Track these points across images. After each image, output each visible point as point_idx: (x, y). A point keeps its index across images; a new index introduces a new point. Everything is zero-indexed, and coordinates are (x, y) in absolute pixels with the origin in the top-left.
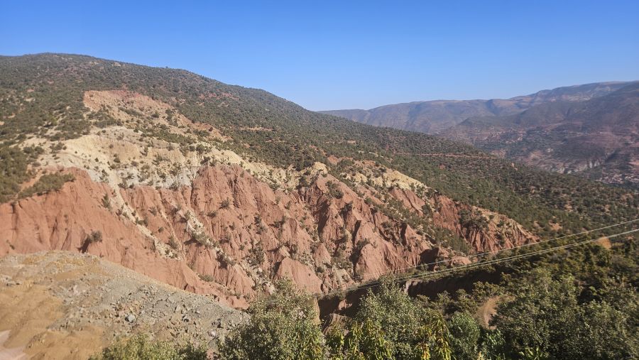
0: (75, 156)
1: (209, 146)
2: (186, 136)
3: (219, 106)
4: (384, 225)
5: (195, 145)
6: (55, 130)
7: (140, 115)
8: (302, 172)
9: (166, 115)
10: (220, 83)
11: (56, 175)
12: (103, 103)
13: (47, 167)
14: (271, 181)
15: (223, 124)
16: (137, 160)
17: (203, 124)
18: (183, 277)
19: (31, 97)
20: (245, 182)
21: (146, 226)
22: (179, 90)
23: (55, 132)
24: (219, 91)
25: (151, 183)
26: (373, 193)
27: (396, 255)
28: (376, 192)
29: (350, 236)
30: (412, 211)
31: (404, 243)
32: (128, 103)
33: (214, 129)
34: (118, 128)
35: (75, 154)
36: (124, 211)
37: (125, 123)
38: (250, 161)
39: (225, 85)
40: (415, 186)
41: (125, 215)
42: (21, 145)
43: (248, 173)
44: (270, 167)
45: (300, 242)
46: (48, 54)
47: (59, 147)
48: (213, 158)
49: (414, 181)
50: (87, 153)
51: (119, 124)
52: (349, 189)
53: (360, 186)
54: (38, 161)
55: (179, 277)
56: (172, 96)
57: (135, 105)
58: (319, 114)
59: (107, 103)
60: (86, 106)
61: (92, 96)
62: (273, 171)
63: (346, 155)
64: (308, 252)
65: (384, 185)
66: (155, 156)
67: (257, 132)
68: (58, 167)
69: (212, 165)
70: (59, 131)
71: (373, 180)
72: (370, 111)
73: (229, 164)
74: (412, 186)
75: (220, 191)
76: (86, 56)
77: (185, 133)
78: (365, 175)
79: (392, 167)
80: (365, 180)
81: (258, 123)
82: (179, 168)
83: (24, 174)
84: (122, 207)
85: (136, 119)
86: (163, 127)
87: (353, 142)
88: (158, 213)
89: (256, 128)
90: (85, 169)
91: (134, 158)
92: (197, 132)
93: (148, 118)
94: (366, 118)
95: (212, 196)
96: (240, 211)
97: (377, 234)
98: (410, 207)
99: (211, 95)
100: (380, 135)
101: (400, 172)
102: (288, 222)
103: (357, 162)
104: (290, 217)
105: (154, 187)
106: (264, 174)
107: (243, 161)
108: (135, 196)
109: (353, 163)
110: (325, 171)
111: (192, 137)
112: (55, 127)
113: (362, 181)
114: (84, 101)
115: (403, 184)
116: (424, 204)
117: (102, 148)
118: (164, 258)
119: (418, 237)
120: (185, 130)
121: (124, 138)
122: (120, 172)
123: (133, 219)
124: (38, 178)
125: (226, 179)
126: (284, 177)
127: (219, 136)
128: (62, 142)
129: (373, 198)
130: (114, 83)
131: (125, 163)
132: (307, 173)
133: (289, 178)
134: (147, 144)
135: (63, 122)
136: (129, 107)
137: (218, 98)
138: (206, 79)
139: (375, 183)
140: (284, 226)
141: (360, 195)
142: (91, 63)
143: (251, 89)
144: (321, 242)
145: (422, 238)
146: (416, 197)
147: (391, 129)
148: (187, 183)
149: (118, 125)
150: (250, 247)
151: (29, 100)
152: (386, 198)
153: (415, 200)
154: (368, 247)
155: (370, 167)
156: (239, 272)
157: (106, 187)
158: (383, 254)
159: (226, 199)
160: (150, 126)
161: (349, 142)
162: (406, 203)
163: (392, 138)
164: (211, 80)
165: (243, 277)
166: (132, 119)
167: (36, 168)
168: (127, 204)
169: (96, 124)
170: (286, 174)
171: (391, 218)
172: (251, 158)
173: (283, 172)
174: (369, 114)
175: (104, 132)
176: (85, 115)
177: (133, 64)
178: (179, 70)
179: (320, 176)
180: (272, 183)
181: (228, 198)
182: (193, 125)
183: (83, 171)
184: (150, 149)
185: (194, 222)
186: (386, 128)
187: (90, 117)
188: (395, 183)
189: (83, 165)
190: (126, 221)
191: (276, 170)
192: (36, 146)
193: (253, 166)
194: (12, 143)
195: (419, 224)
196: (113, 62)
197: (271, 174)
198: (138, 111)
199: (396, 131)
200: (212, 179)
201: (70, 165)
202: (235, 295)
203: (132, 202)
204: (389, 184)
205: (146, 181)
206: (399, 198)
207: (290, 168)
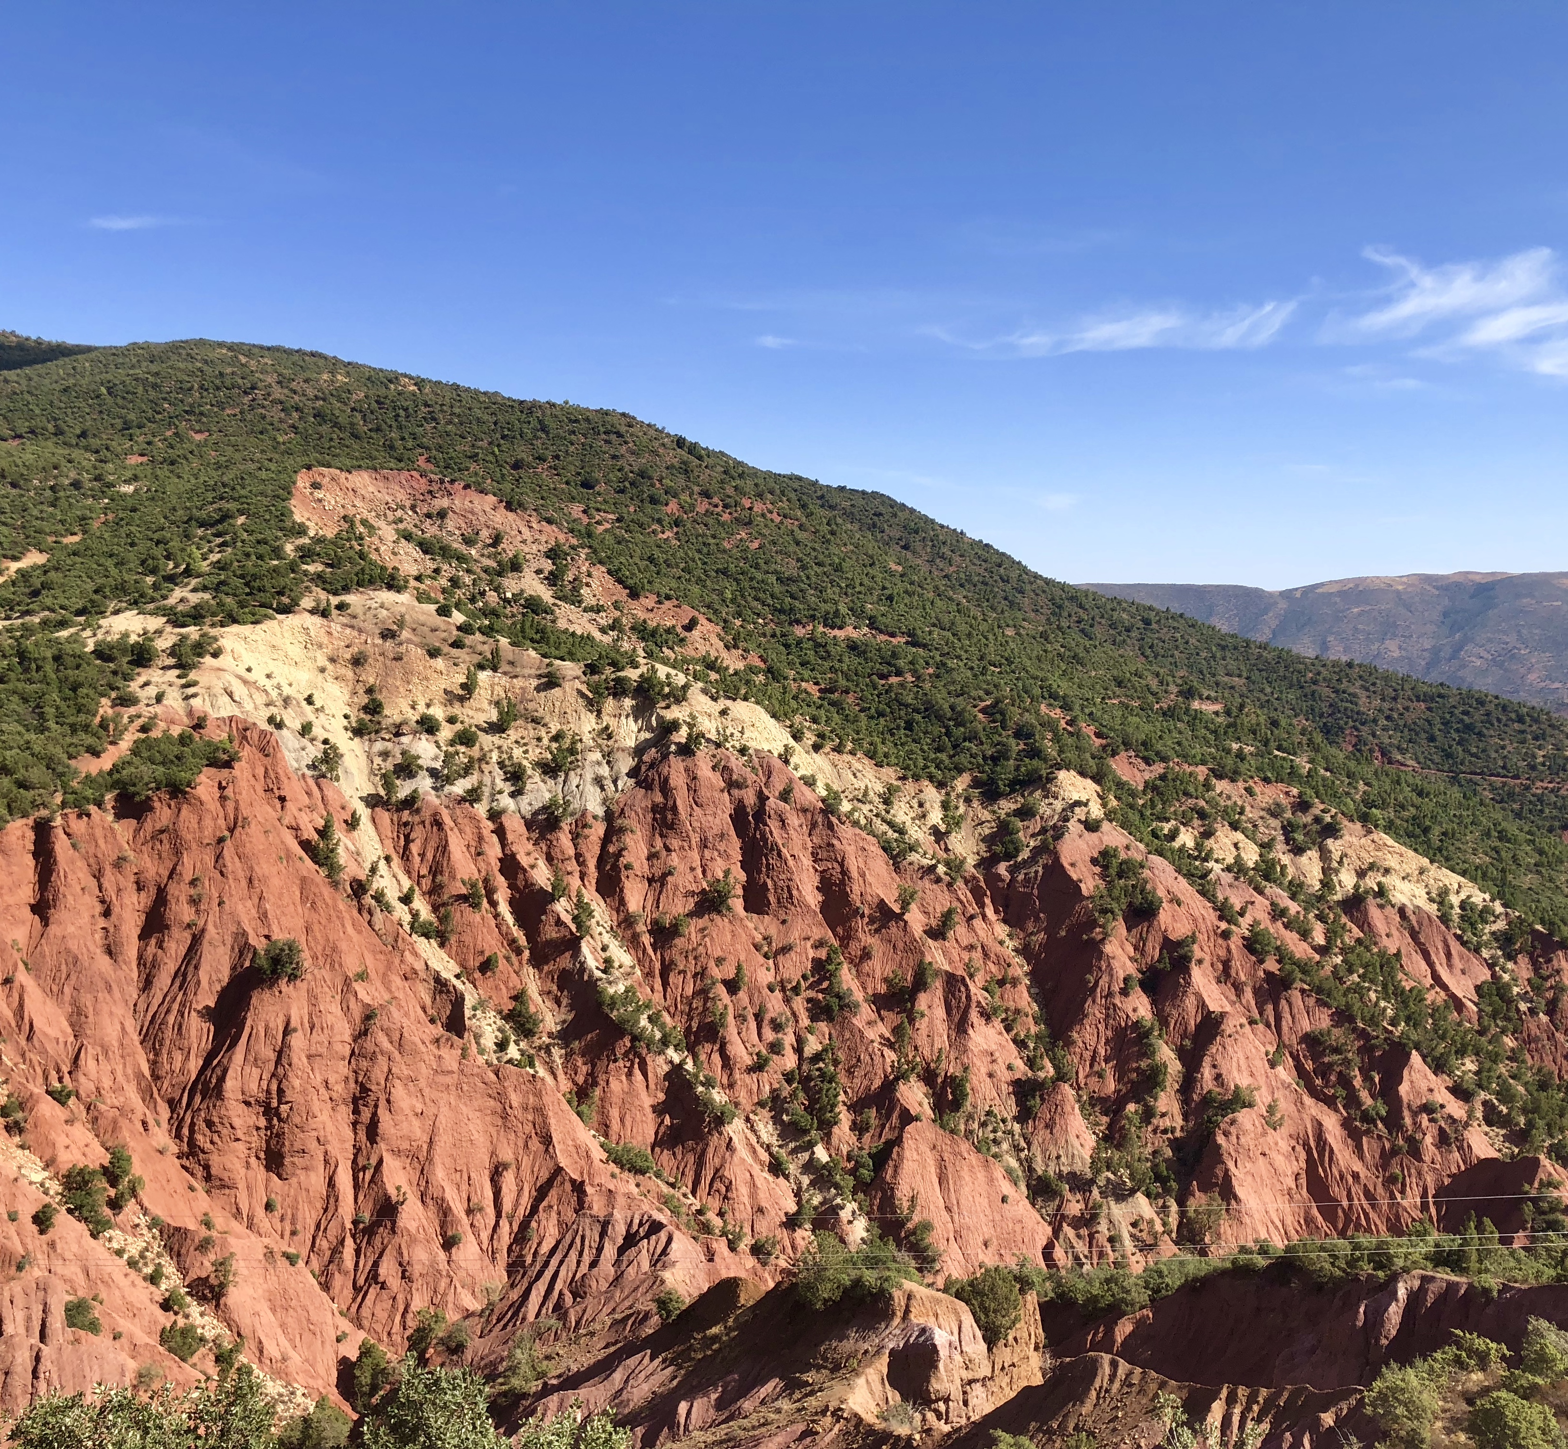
0: (245, 682)
1: (680, 679)
2: (607, 639)
3: (726, 545)
4: (1312, 1041)
5: (633, 674)
6: (194, 590)
7: (461, 558)
8: (1006, 806)
9: (548, 566)
10: (740, 464)
11: (183, 740)
12: (351, 511)
13: (158, 709)
14: (885, 827)
15: (732, 608)
16: (438, 712)
17: (668, 604)
18: (547, 1140)
19: (135, 478)
20: (794, 820)
21: (442, 945)
22: (597, 482)
23: (195, 598)
24: (730, 491)
25: (473, 796)
26: (1277, 913)
27: (1358, 1167)
28: (1294, 908)
29: (1174, 1067)
30: (1436, 997)
31: (1393, 1121)
32: (429, 516)
33: (704, 626)
34: (386, 596)
35: (247, 676)
36: (377, 884)
37: (413, 583)
38: (816, 748)
39: (755, 473)
40: (1455, 900)
41: (379, 897)
42: (88, 633)
43: (806, 790)
44: (890, 774)
45: (980, 1068)
46: (201, 343)
47: (200, 649)
48: (691, 726)
49: (1452, 879)
50: (283, 673)
51: (393, 583)
52: (1183, 887)
53: (1227, 878)
54: (134, 686)
55: (535, 1144)
56: (573, 499)
57: (451, 523)
58: (1086, 594)
59: (363, 511)
60: (298, 518)
61: (316, 486)
62: (898, 789)
63: (1185, 757)
64: (1009, 1108)
65: (1327, 884)
66: (497, 704)
67: (853, 646)
68: (190, 713)
69: (686, 750)
70: (207, 596)
71: (1286, 859)
72: (1287, 595)
73: (743, 751)
74: (1441, 898)
75: (704, 844)
76: (313, 354)
77: (603, 631)
78: (1252, 838)
79: (1364, 818)
80: (1251, 855)
81: (857, 613)
82: (572, 751)
83: (86, 728)
84: (373, 870)
85: (448, 570)
86: (533, 605)
87: (1209, 708)
88: (485, 902)
89: (849, 632)
90: (269, 728)
91: (428, 706)
92: (643, 631)
93: (486, 571)
94: (1271, 621)
95: (674, 860)
96: (767, 925)
97: (1285, 1073)
98: (1429, 981)
99: (702, 506)
100: (1324, 691)
101: (1397, 837)
102: (937, 987)
103: (1221, 786)
104: (947, 967)
105: (481, 809)
106: (863, 799)
107: (792, 742)
108: (418, 834)
109: (1207, 786)
110: (1096, 811)
111: (626, 646)
112: (194, 582)
113: (1238, 858)
114: (293, 502)
115: (1405, 886)
116: (1485, 975)
117: (332, 660)
118: (488, 1064)
119: (1456, 1108)
120: (604, 620)
121: (405, 634)
122: (379, 746)
123: (401, 912)
124: (125, 744)
125: (725, 806)
126: (936, 817)
127: (715, 648)
128: (213, 632)
129: (1277, 929)
130: (392, 447)
131: (397, 719)
132: (1025, 813)
133: (953, 822)
134: (477, 659)
135: (220, 566)
136: (431, 530)
137: (726, 517)
138: (693, 449)
139: (1291, 872)
140: (923, 1001)
141: (1224, 912)
142: (325, 377)
143: (842, 489)
144: (1061, 1077)
145: (1470, 1114)
146: (1455, 947)
147: (1372, 671)
148: (594, 805)
149: (390, 587)
150: (790, 1061)
151: (129, 489)
152: (1331, 935)
153: (1449, 955)
154: (1245, 1118)
155: (1274, 812)
156: (742, 1151)
157: (329, 793)
158: (1303, 1156)
159: (720, 875)
160: (492, 597)
161: (1196, 705)
162: (1417, 965)
163: (1367, 705)
164: (709, 453)
165: (756, 1169)
166: (437, 571)
167: (123, 710)
168: (388, 859)
169: (319, 579)
170: (945, 806)
171: (1343, 1017)
172: (821, 736)
173: (932, 795)
174: (1283, 605)
175: (341, 607)
176: (289, 548)
177: (456, 387)
178: (607, 413)
179: (1073, 826)
180: (892, 835)
181: (727, 873)
182: (633, 604)
183: (263, 734)
184: (483, 676)
185: (604, 949)
186: (1350, 665)
187: (306, 554)
188: (1371, 882)
189: (266, 713)
190: (378, 917)
191: (910, 787)
192: (133, 639)
193: (827, 767)
194: (63, 624)
195: (1461, 1053)
196: (394, 378)
197: (887, 802)
198: (457, 545)
199: (1386, 678)
200: (682, 800)
201: (227, 710)
202: (724, 1234)
203: (405, 856)
204: (1347, 880)
205: (459, 787)
206: (1385, 942)
207: (961, 783)
